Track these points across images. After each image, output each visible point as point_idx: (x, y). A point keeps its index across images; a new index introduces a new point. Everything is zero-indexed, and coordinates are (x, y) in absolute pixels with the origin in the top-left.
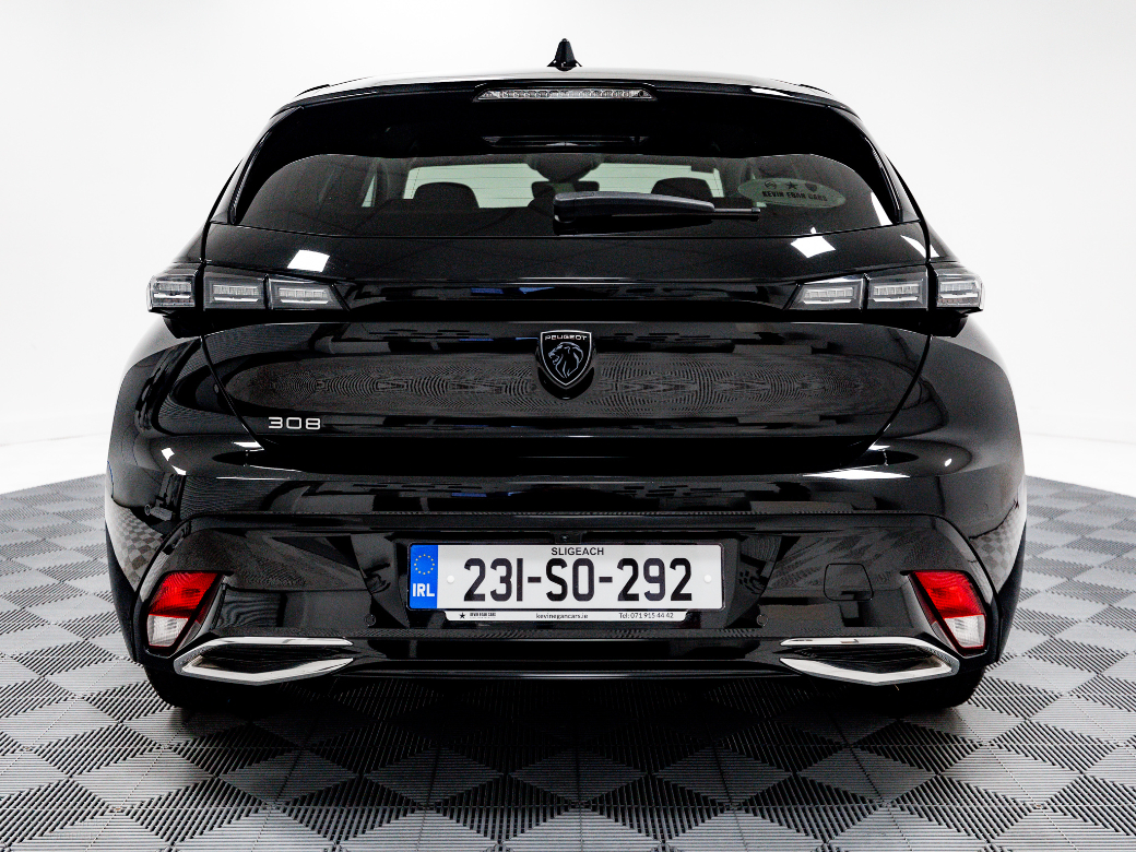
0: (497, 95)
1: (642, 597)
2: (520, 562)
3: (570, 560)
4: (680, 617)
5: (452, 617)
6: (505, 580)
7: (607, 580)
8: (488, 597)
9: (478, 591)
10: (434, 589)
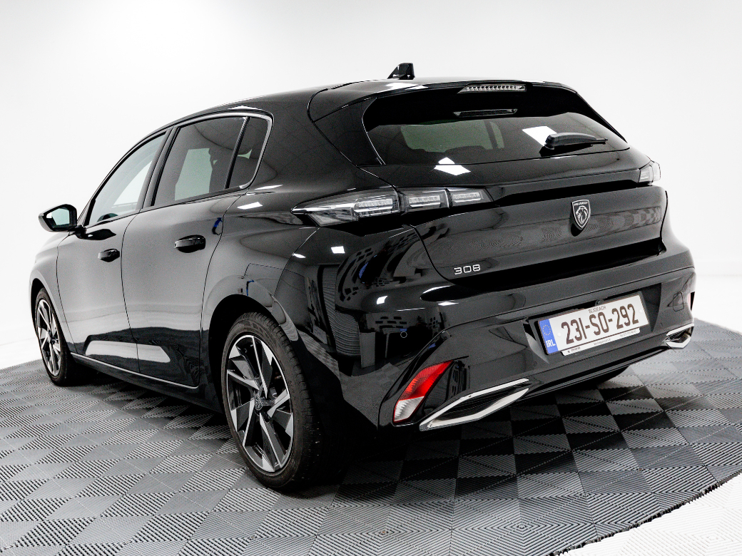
0: (468, 89)
1: (624, 325)
2: (580, 319)
3: (596, 315)
4: (638, 331)
5: (565, 353)
6: (578, 330)
7: (610, 320)
8: (575, 340)
9: (570, 338)
10: (554, 342)
